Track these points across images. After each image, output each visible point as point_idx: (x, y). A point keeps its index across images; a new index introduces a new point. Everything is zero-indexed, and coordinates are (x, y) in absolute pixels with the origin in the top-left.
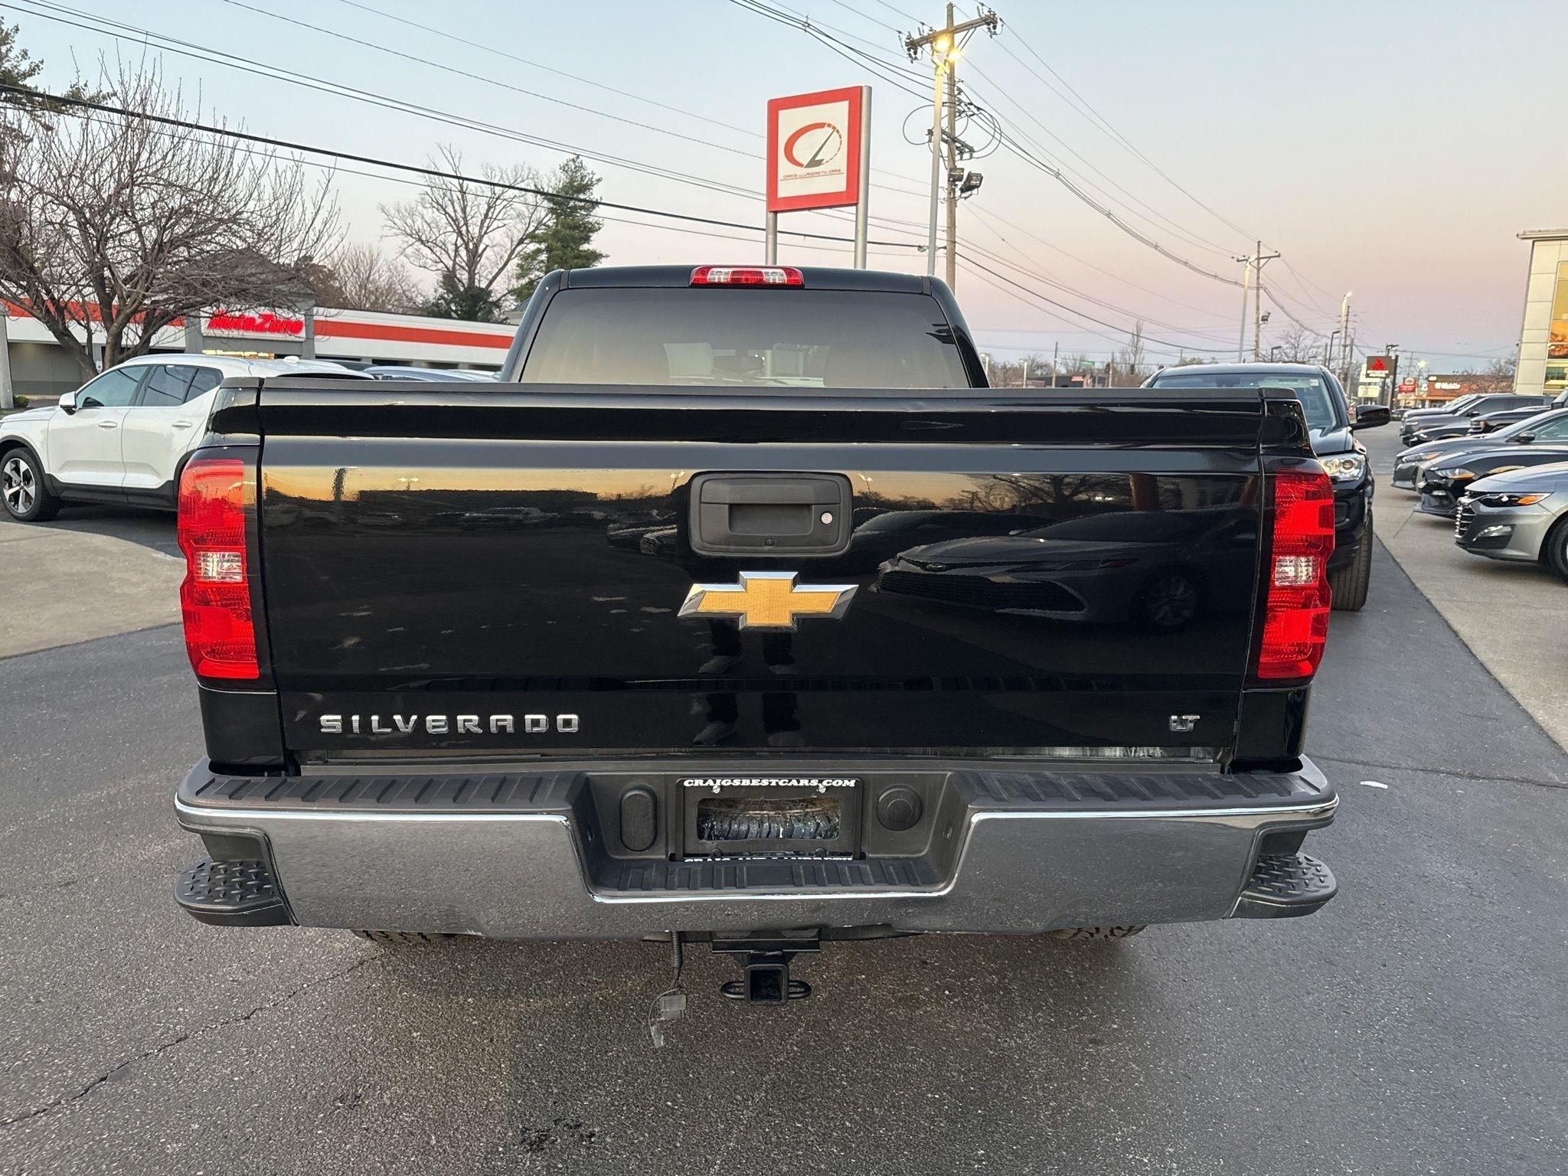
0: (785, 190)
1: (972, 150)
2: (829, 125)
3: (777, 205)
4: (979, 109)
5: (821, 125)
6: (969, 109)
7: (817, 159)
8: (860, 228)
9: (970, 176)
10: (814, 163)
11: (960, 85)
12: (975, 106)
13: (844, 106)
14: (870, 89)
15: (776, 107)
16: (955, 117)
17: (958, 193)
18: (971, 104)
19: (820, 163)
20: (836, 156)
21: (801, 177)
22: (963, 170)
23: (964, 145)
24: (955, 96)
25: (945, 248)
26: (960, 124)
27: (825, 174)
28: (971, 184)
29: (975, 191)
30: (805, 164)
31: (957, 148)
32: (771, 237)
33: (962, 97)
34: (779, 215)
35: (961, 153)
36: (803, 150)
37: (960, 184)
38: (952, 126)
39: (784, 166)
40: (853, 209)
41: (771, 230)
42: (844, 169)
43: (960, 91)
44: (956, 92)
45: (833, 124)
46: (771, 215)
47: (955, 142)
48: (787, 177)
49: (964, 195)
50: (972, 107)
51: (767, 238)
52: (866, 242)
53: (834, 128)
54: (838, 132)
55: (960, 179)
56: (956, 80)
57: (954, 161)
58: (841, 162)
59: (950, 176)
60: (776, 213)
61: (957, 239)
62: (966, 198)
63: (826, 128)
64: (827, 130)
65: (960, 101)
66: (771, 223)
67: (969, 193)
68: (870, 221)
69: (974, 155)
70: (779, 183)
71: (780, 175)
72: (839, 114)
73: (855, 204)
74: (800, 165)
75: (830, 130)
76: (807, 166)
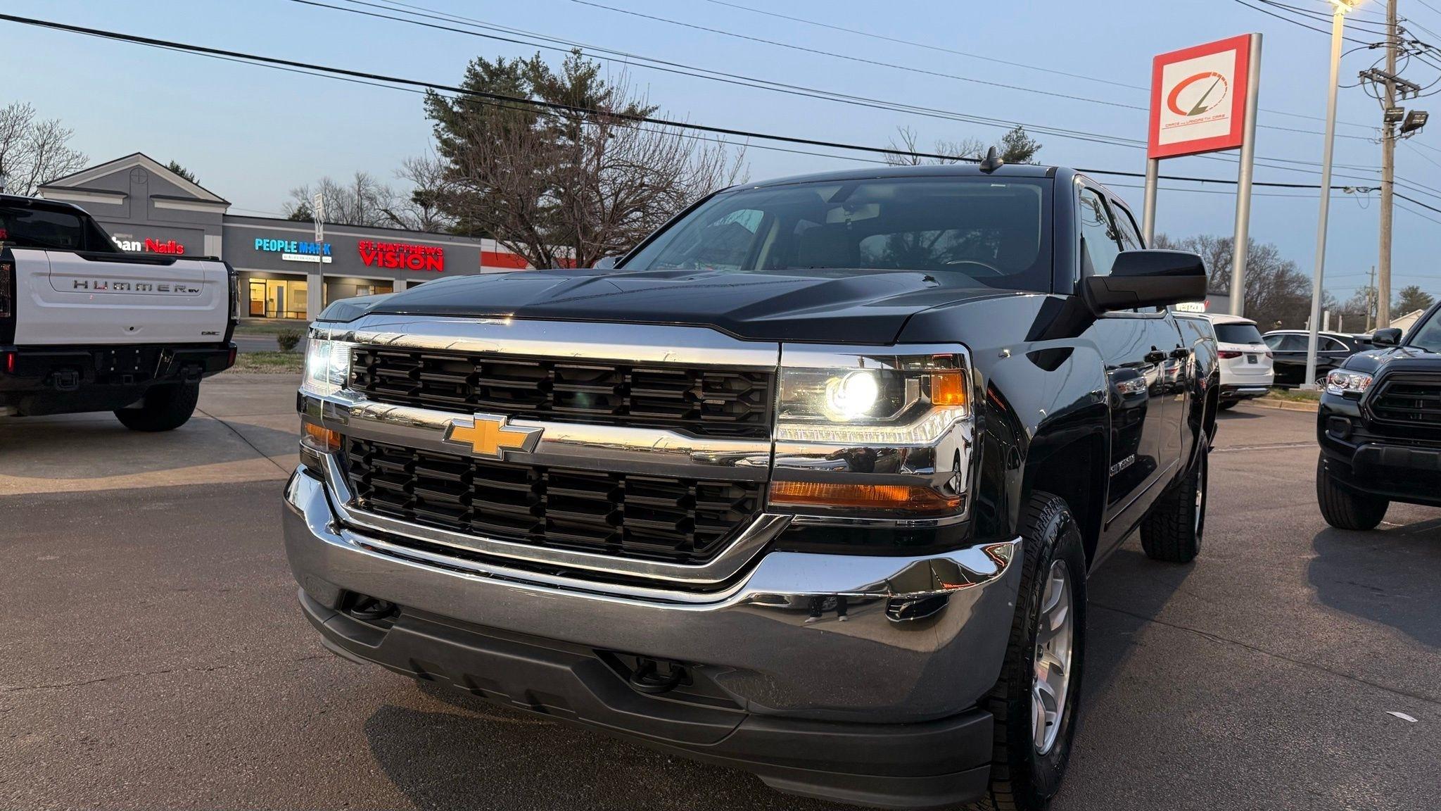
0: (1166, 138)
1: (1416, 89)
2: (1215, 74)
3: (1158, 155)
4: (1426, 46)
5: (1206, 75)
6: (1413, 47)
7: (1201, 106)
8: (1245, 168)
9: (1411, 115)
10: (1198, 110)
11: (1402, 24)
12: (1422, 44)
13: (1230, 56)
14: (1261, 36)
15: (1161, 62)
16: (1395, 56)
17: (1397, 132)
18: (1417, 42)
19: (1204, 110)
20: (1221, 102)
21: (1184, 124)
22: (1402, 109)
23: (1406, 84)
24: (1396, 36)
25: (1380, 189)
26: (1400, 64)
27: (1208, 120)
28: (1412, 124)
29: (1418, 130)
30: (1188, 112)
31: (1397, 87)
32: (1150, 182)
33: (1406, 36)
35: (1404, 92)
36: (1186, 101)
37: (1399, 124)
38: (1392, 66)
39: (1166, 113)
40: (1237, 151)
41: (1151, 176)
42: (1229, 114)
43: (1402, 30)
44: (1397, 32)
45: (1218, 72)
46: (1152, 162)
47: (1394, 81)
48: (1169, 126)
49: (1403, 135)
50: (1418, 46)
51: (1146, 183)
53: (1220, 76)
54: (1223, 79)
55: (1399, 118)
56: (1398, 19)
57: (1393, 102)
58: (1226, 107)
59: (1387, 116)
60: (1157, 159)
61: (1395, 180)
62: (1407, 138)
63: (1211, 77)
64: (1213, 79)
65: (1402, 41)
66: (1152, 169)
67: (1412, 131)
69: (1420, 93)
70: (1161, 130)
71: (1162, 125)
72: (1225, 62)
73: (1240, 147)
74: (1183, 114)
75: (1216, 78)
76: (1191, 114)
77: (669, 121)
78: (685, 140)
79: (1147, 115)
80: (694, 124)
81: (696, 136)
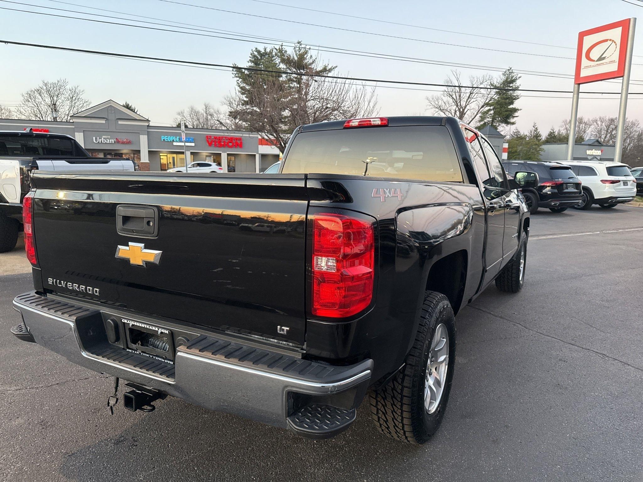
0: (584, 73)
2: (610, 40)
3: (579, 81)
5: (606, 40)
7: (603, 57)
8: (624, 87)
10: (601, 59)
13: (620, 29)
14: (635, 19)
15: (583, 35)
19: (604, 58)
20: (614, 54)
21: (594, 66)
27: (607, 63)
30: (596, 60)
32: (575, 96)
34: (581, 85)
36: (595, 54)
39: (584, 61)
40: (622, 78)
41: (576, 92)
42: (617, 60)
45: (612, 39)
46: (576, 86)
48: (586, 67)
51: (573, 96)
52: (627, 93)
53: (613, 41)
54: (615, 42)
58: (616, 56)
60: (579, 84)
63: (609, 41)
66: (576, 89)
68: (630, 82)
70: (582, 70)
71: (582, 67)
72: (616, 34)
73: (623, 76)
74: (594, 61)
75: (611, 42)
76: (597, 61)
77: (339, 77)
78: (347, 86)
79: (575, 62)
80: (350, 78)
81: (351, 83)
